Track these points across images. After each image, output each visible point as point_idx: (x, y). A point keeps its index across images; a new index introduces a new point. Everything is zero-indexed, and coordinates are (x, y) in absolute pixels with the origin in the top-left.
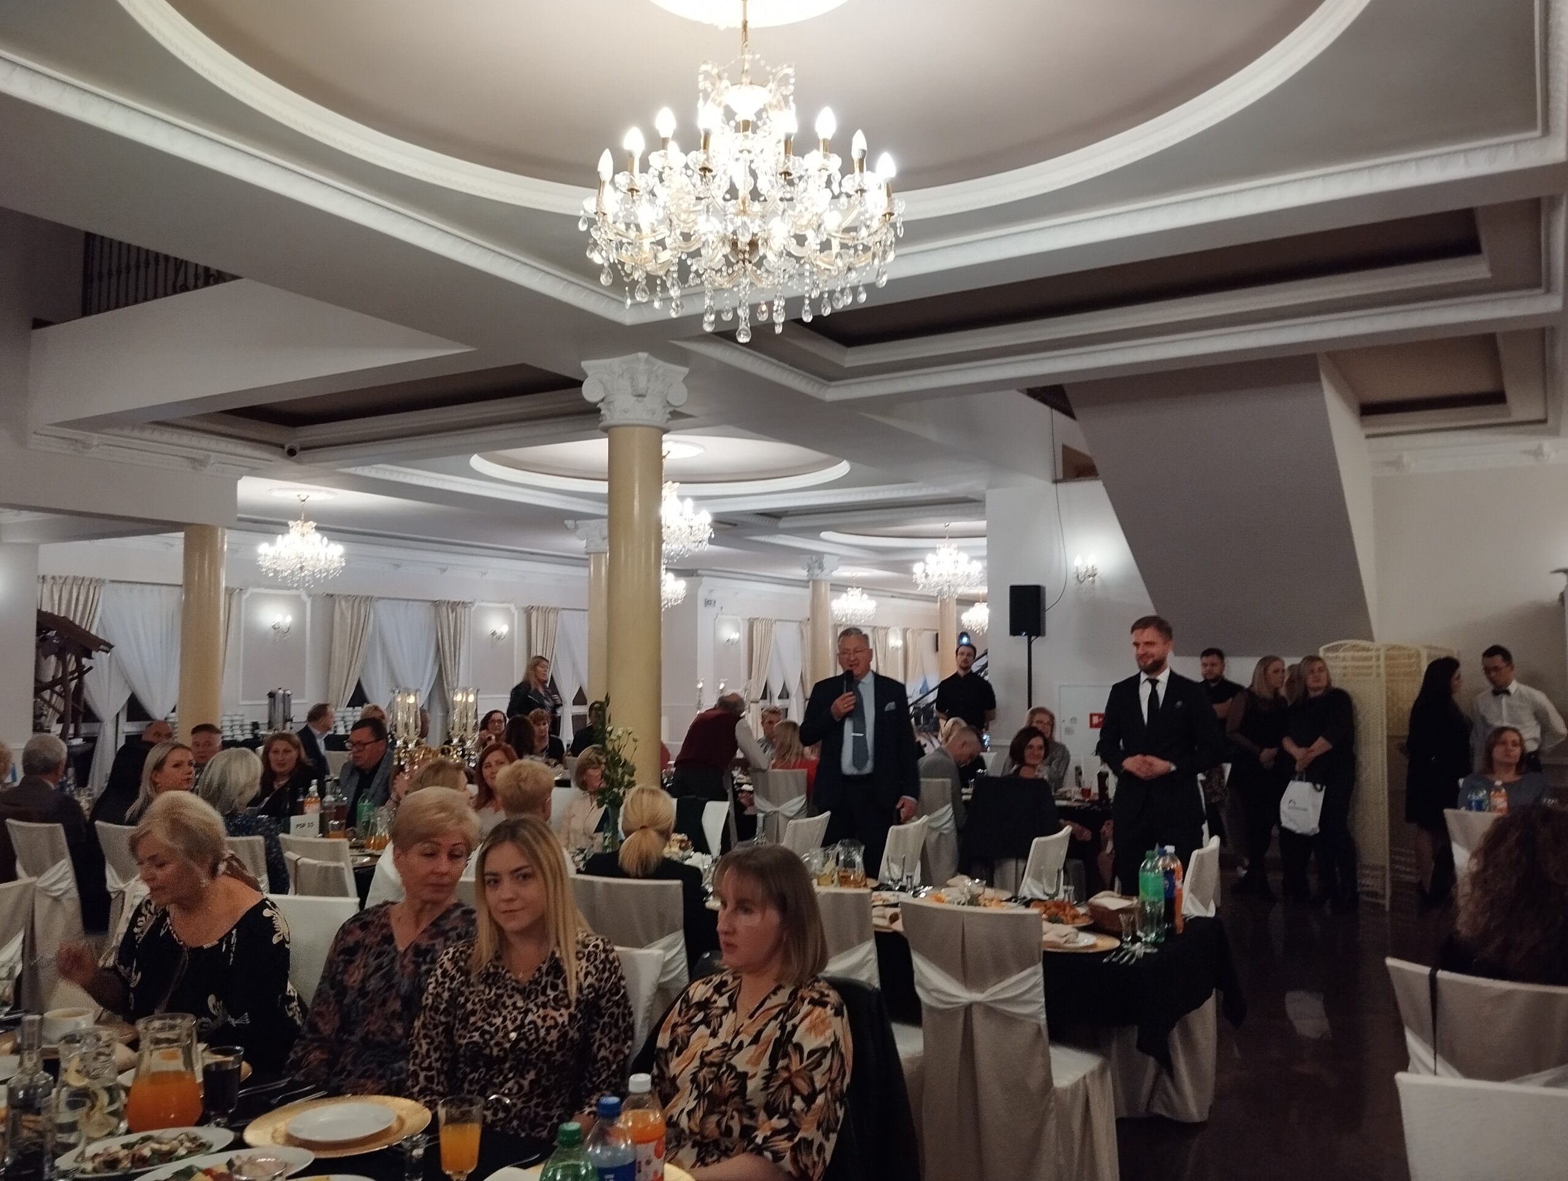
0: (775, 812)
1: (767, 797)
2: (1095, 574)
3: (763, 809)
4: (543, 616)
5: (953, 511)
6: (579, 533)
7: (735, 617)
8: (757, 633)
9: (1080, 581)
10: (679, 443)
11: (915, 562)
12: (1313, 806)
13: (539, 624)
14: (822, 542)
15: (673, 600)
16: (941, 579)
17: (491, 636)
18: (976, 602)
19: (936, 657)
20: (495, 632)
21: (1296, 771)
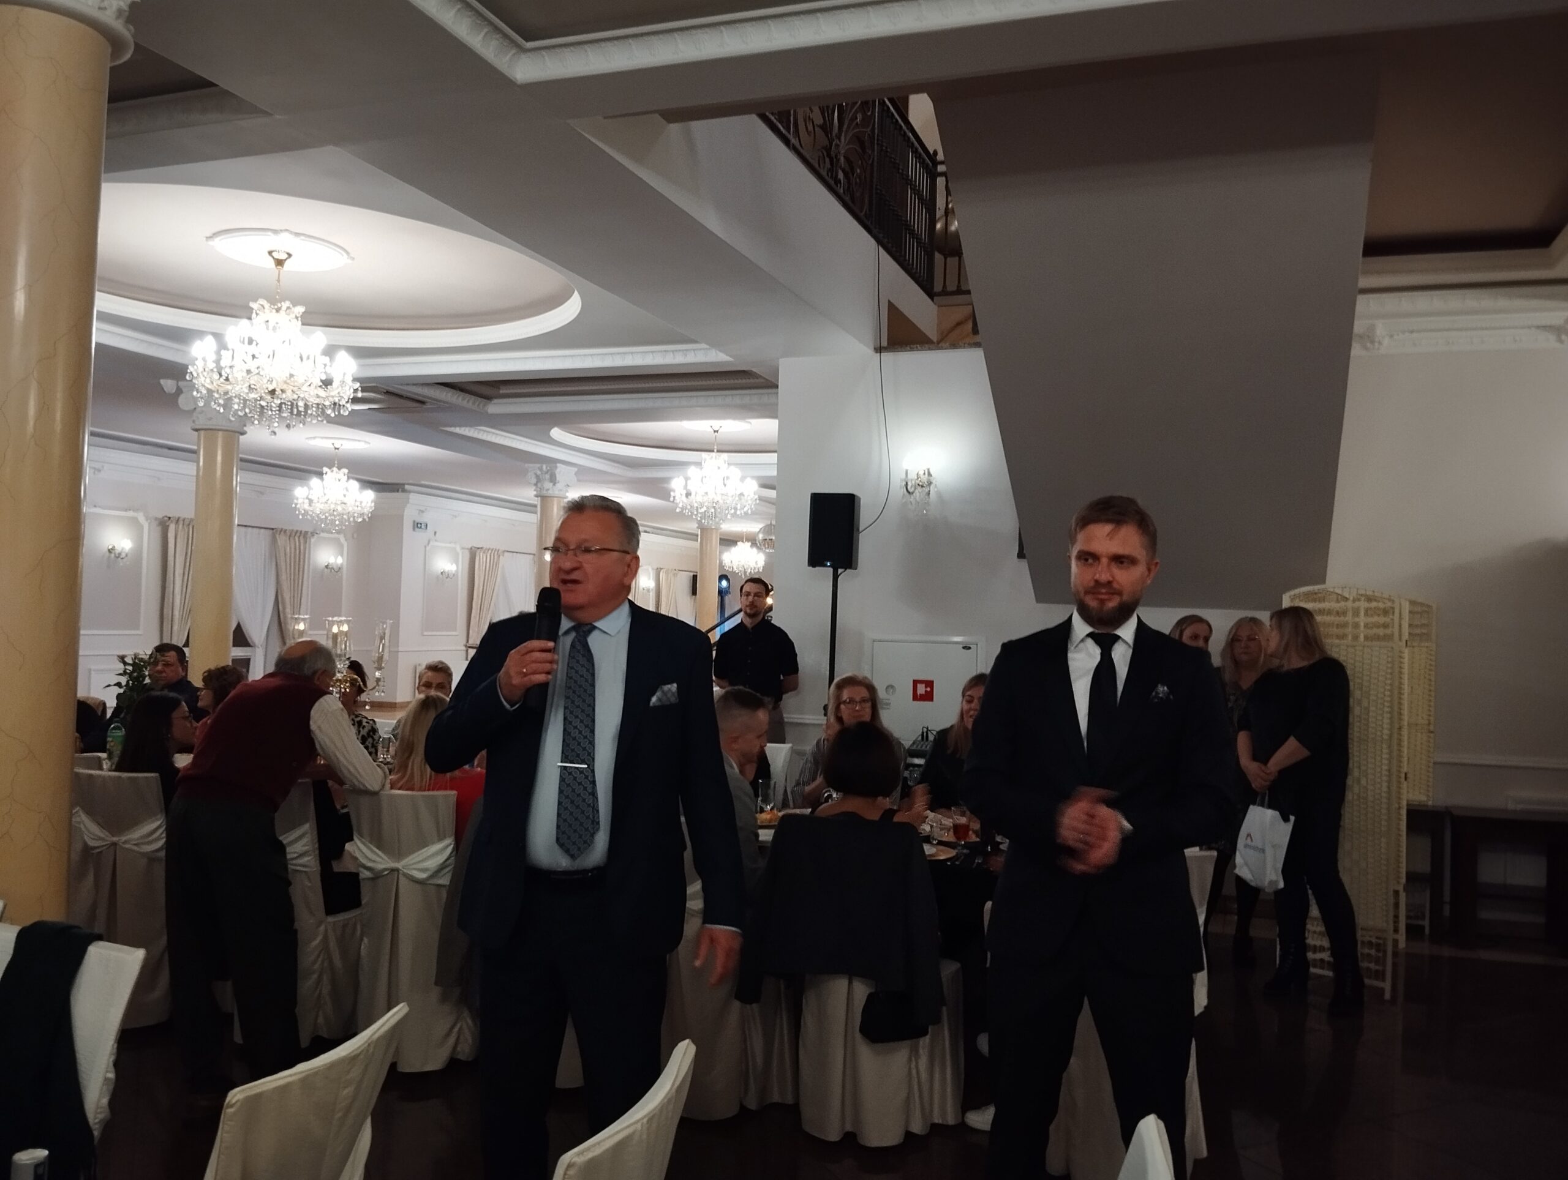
0: (392, 870)
1: (378, 841)
2: (930, 483)
3: (370, 864)
4: (187, 530)
5: (728, 400)
6: (181, 400)
7: (452, 545)
8: (479, 567)
9: (909, 492)
10: (303, 237)
11: (674, 478)
12: (1274, 846)
13: (179, 540)
14: (554, 445)
15: (356, 515)
16: (706, 499)
17: (108, 553)
18: (743, 542)
19: (693, 600)
20: (113, 548)
21: (1257, 790)
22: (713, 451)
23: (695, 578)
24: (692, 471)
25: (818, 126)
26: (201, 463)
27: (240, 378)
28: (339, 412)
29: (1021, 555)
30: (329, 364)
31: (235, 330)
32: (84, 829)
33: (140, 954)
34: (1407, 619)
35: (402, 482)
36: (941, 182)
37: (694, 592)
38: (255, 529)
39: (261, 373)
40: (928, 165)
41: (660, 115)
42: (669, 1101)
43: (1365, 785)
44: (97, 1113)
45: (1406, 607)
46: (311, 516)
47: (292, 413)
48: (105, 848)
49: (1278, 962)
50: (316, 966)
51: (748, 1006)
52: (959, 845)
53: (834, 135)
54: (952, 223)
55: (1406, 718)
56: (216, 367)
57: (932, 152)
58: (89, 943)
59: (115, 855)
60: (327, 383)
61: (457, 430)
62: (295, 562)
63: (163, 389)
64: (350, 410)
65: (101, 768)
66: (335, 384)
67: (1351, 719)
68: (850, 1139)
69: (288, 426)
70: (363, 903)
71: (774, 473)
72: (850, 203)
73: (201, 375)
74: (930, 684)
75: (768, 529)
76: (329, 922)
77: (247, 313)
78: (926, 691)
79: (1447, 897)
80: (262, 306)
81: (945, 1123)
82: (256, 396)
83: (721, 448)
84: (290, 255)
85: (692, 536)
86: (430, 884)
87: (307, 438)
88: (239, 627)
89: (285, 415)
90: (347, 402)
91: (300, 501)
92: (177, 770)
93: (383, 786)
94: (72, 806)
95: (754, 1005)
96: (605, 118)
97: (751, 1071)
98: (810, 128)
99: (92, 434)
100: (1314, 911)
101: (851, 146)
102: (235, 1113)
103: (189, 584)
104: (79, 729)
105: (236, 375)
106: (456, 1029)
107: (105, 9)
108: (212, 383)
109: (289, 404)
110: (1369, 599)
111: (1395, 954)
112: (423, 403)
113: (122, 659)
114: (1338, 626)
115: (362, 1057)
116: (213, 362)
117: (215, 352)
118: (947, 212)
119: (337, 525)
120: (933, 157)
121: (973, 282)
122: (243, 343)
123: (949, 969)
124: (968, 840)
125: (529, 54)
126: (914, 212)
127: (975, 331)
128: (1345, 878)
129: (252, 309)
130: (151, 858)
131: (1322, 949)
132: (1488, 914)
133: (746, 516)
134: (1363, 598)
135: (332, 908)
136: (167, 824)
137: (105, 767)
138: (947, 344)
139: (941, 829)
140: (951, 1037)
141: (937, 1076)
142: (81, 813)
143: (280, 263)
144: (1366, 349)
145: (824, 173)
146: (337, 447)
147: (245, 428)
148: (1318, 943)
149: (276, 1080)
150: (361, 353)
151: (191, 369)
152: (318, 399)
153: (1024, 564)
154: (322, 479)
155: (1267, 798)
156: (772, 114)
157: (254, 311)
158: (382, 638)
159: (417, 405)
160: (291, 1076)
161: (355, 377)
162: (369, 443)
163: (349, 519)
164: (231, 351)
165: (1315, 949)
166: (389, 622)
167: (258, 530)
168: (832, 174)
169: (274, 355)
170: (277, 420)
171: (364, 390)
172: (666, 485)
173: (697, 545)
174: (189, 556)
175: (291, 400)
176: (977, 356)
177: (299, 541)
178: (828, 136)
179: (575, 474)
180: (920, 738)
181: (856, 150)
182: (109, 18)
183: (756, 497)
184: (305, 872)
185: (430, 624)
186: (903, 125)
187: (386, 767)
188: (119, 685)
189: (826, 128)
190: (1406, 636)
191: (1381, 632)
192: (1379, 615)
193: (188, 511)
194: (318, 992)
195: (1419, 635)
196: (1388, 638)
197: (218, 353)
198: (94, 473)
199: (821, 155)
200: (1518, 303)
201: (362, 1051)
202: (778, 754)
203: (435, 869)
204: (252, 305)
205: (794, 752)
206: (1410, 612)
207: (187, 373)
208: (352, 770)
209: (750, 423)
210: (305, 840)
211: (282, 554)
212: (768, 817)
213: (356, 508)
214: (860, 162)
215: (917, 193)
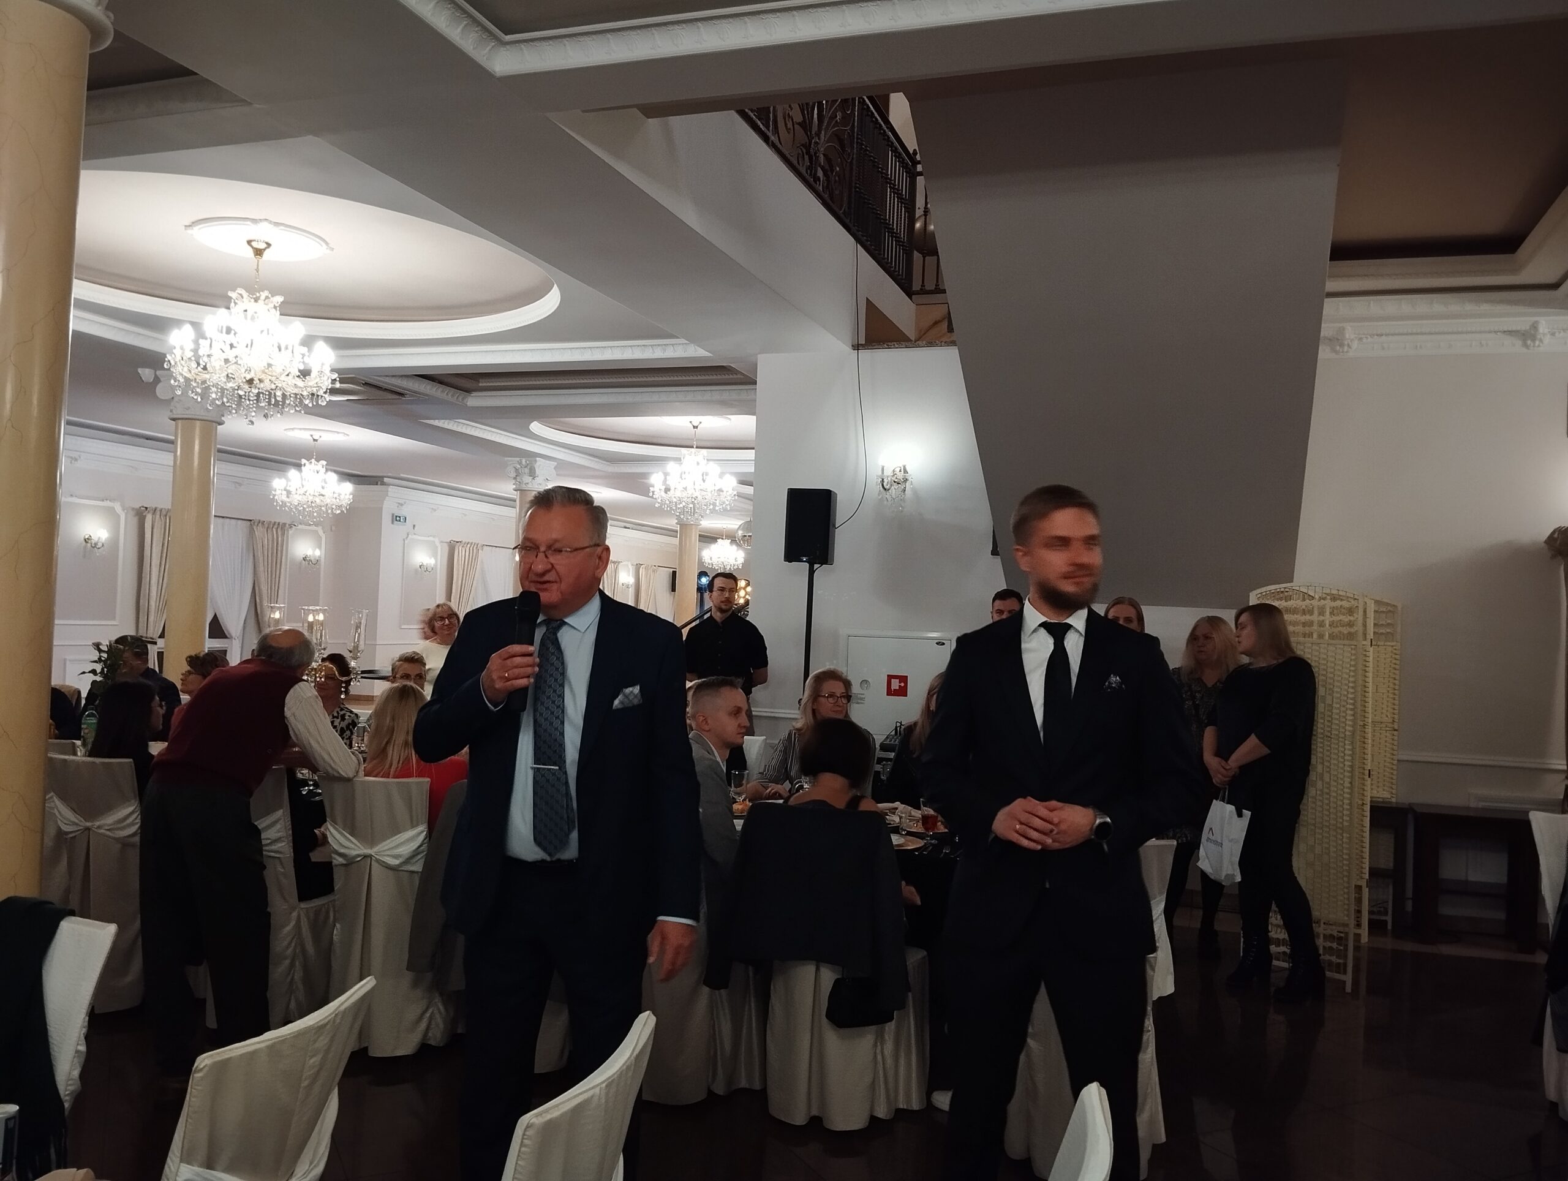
0: (365, 857)
1: (352, 830)
2: (906, 481)
3: (342, 851)
4: (163, 521)
5: (707, 396)
6: (160, 390)
7: (431, 539)
8: (458, 560)
9: (885, 489)
10: (282, 227)
11: (653, 473)
12: (1231, 841)
13: (155, 530)
14: (533, 439)
15: (334, 507)
16: (685, 494)
17: (84, 543)
18: (722, 539)
19: (672, 598)
20: (90, 538)
21: (1219, 786)
22: (692, 447)
23: (674, 573)
24: (671, 466)
25: (799, 124)
26: (179, 453)
27: (218, 367)
28: (317, 402)
29: (995, 552)
30: (307, 354)
31: (214, 319)
32: (58, 814)
33: (112, 928)
34: (1372, 619)
35: (381, 474)
36: (920, 180)
37: (673, 589)
38: (232, 521)
39: (239, 363)
40: (907, 164)
41: (638, 109)
42: (628, 1068)
43: (1328, 780)
44: (68, 1085)
45: (1372, 607)
46: (289, 508)
47: (269, 403)
48: (77, 833)
49: (1242, 954)
50: (289, 951)
51: (717, 992)
52: (928, 836)
53: (813, 133)
54: (930, 224)
55: (1370, 715)
56: (194, 356)
57: (911, 152)
58: (62, 919)
59: (89, 842)
60: (305, 373)
61: (436, 423)
62: (272, 554)
63: (141, 378)
64: (328, 400)
65: (75, 754)
66: (314, 374)
68: (816, 1123)
69: (266, 416)
70: (336, 889)
71: (752, 470)
72: (829, 201)
73: (178, 363)
74: (903, 679)
75: (747, 526)
77: (226, 302)
78: (900, 686)
79: (1409, 893)
80: (241, 295)
81: (910, 1109)
82: (234, 385)
83: (700, 444)
84: (269, 245)
85: (671, 533)
86: (403, 871)
87: (285, 430)
88: (215, 618)
89: (262, 404)
90: (325, 393)
91: (278, 492)
92: (153, 756)
93: (357, 772)
94: (45, 793)
95: (722, 991)
96: (584, 111)
97: (719, 1057)
98: (790, 125)
99: (69, 423)
101: (831, 144)
102: (202, 1078)
103: (166, 575)
105: (214, 364)
106: (428, 1015)
108: (190, 371)
109: (267, 393)
110: (1334, 598)
111: (1357, 948)
112: (402, 395)
113: (97, 646)
114: (1304, 624)
115: (328, 1027)
116: (191, 350)
117: (193, 341)
118: (926, 212)
119: (315, 517)
120: (912, 157)
121: (949, 282)
122: (222, 332)
123: (915, 957)
124: (936, 831)
125: (508, 47)
126: (893, 211)
127: (950, 329)
129: (231, 298)
130: (125, 843)
132: (1450, 909)
133: (726, 512)
134: (1329, 597)
135: (304, 895)
136: (141, 810)
137: (79, 754)
138: (924, 342)
139: (911, 820)
140: (916, 1024)
141: (902, 1061)
142: (55, 799)
143: (259, 252)
144: (1337, 352)
145: (803, 171)
146: (315, 438)
147: (223, 418)
149: (243, 1047)
150: (339, 344)
151: (169, 357)
152: (296, 389)
153: (998, 560)
154: (300, 471)
155: (1224, 793)
156: (752, 111)
157: (233, 300)
158: (358, 627)
159: (397, 397)
160: (258, 1043)
161: (334, 367)
162: (348, 435)
163: (327, 511)
164: (209, 341)
166: (365, 611)
167: (235, 521)
168: (811, 171)
169: (251, 346)
170: (254, 409)
171: (342, 381)
172: (645, 481)
173: (676, 541)
174: (166, 548)
175: (269, 389)
176: (952, 355)
177: (277, 533)
178: (807, 134)
179: (554, 467)
180: (893, 733)
181: (835, 148)
182: (88, 5)
183: (735, 493)
184: (279, 857)
185: (406, 617)
186: (882, 124)
187: (360, 755)
188: (94, 672)
189: (805, 125)
190: (1370, 635)
191: (1345, 630)
192: (1344, 615)
193: (164, 502)
194: (290, 978)
195: (1383, 635)
196: (1351, 636)
197: (196, 342)
198: (71, 463)
199: (800, 152)
200: (1485, 307)
201: (329, 1022)
202: (753, 746)
203: (408, 856)
204: (230, 294)
205: (766, 744)
206: (1375, 611)
207: (165, 361)
208: (326, 757)
209: (730, 419)
210: (278, 826)
211: (260, 547)
212: (740, 807)
213: (334, 500)
214: (839, 160)
215: (897, 192)
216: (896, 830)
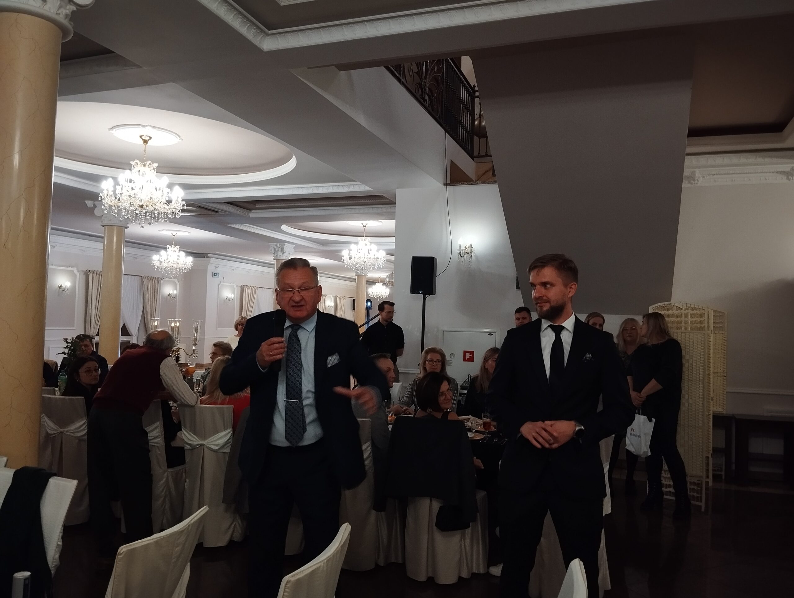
0: (201, 445)
1: (194, 432)
2: (472, 252)
3: (190, 442)
4: (98, 277)
5: (371, 211)
6: (96, 212)
7: (232, 284)
8: (245, 295)
9: (461, 256)
10: (157, 129)
11: (344, 250)
12: (645, 434)
13: (94, 281)
14: (283, 233)
15: (183, 269)
16: (359, 260)
17: (59, 288)
18: (378, 283)
19: (353, 311)
20: (61, 286)
21: (636, 406)
22: (363, 236)
23: (354, 300)
24: (353, 246)
25: (415, 73)
26: (106, 243)
27: (125, 199)
28: (175, 217)
29: (518, 288)
30: (170, 192)
31: (123, 176)
32: (46, 425)
33: (75, 482)
34: (712, 319)
35: (206, 252)
36: (477, 100)
37: (354, 308)
38: (133, 276)
39: (136, 197)
40: (471, 92)
41: (335, 66)
42: (338, 552)
43: (691, 403)
44: (53, 562)
45: (712, 314)
46: (161, 269)
47: (151, 217)
48: (56, 434)
49: (647, 493)
50: (163, 493)
51: (380, 513)
52: (486, 433)
53: (423, 77)
54: (483, 122)
55: (712, 369)
56: (113, 194)
57: (473, 86)
58: (50, 478)
59: (62, 438)
60: (169, 202)
61: (235, 226)
62: (152, 293)
63: (87, 205)
64: (180, 215)
65: (55, 394)
66: (173, 202)
67: (684, 370)
68: (431, 580)
69: (150, 224)
70: (186, 461)
71: (393, 247)
72: (432, 112)
73: (106, 197)
74: (472, 353)
75: (391, 276)
76: (169, 472)
77: (129, 167)
78: (470, 356)
79: (733, 460)
80: (137, 163)
81: (479, 573)
82: (133, 208)
83: (368, 235)
84: (151, 138)
85: (353, 280)
86: (220, 452)
87: (159, 231)
88: (124, 325)
89: (148, 218)
90: (179, 211)
91: (155, 262)
93: (197, 402)
94: (41, 413)
95: (383, 513)
96: (308, 68)
97: (381, 546)
98: (411, 74)
99: (52, 229)
100: (665, 467)
101: (432, 83)
102: (122, 558)
103: (99, 304)
104: (44, 376)
105: (124, 198)
106: (233, 525)
107: (59, 14)
108: (112, 202)
109: (150, 212)
110: (693, 309)
111: (707, 489)
112: (217, 212)
113: (66, 340)
114: (677, 323)
115: (185, 532)
116: (112, 191)
117: (113, 186)
118: (480, 116)
119: (174, 274)
120: (473, 88)
121: (493, 151)
122: (127, 182)
123: (481, 495)
124: (490, 430)
125: (270, 36)
126: (464, 115)
127: (494, 175)
128: (681, 450)
129: (132, 165)
130: (80, 439)
131: (670, 486)
132: (754, 469)
133: (380, 269)
134: (690, 309)
135: (170, 465)
136: (88, 422)
137: (57, 395)
138: (480, 182)
139: (477, 425)
140: (481, 529)
141: (474, 548)
142: (45, 417)
143: (145, 142)
144: (691, 184)
145: (418, 96)
146: (174, 235)
147: (128, 225)
148: (668, 483)
149: (143, 542)
150: (186, 187)
151: (101, 195)
152: (165, 210)
153: (519, 292)
154: (167, 251)
155: (641, 410)
156: (392, 67)
157: (133, 166)
158: (196, 329)
159: (214, 213)
160: (150, 540)
161: (183, 199)
162: (190, 233)
163: (180, 271)
164: (121, 186)
165: (666, 486)
166: (200, 321)
167: (134, 276)
168: (422, 97)
169: (142, 189)
170: (144, 220)
171: (187, 206)
172: (340, 254)
173: (355, 284)
174: (99, 289)
175: (151, 210)
176: (494, 188)
177: (155, 282)
178: (420, 78)
179: (294, 248)
181: (434, 84)
182: (61, 18)
183: (385, 259)
184: (157, 446)
185: (220, 324)
186: (458, 72)
187: (198, 394)
188: (64, 353)
189: (419, 74)
190: (712, 328)
191: (699, 325)
192: (698, 317)
193: (99, 268)
194: (163, 507)
195: (718, 328)
196: (702, 328)
198: (52, 247)
199: (416, 87)
200: (767, 160)
201: (186, 529)
203: (223, 444)
204: (131, 163)
205: (403, 387)
206: (714, 316)
207: (99, 197)
208: (181, 395)
209: (382, 222)
210: (157, 430)
211: (146, 289)
213: (183, 266)
214: (436, 90)
215: (465, 106)
216: (470, 430)
